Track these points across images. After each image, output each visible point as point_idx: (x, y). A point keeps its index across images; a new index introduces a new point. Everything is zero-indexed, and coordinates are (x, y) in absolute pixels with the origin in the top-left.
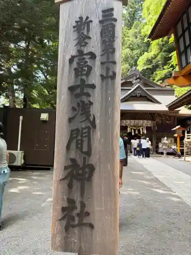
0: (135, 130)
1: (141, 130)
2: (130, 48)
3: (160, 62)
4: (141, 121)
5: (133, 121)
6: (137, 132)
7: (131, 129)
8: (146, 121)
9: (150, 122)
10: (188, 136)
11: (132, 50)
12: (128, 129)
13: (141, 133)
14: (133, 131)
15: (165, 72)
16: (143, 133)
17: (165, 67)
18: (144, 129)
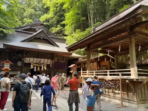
0: (37, 67)
1: (42, 67)
2: (34, 9)
3: (55, 22)
4: (43, 60)
5: (36, 59)
6: (39, 69)
7: (34, 66)
8: (46, 60)
9: (50, 60)
10: (83, 73)
11: (36, 10)
12: (31, 66)
13: (42, 69)
14: (35, 68)
15: (58, 29)
16: (44, 69)
17: (58, 26)
18: (45, 66)
